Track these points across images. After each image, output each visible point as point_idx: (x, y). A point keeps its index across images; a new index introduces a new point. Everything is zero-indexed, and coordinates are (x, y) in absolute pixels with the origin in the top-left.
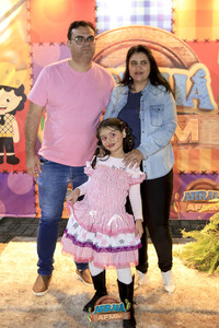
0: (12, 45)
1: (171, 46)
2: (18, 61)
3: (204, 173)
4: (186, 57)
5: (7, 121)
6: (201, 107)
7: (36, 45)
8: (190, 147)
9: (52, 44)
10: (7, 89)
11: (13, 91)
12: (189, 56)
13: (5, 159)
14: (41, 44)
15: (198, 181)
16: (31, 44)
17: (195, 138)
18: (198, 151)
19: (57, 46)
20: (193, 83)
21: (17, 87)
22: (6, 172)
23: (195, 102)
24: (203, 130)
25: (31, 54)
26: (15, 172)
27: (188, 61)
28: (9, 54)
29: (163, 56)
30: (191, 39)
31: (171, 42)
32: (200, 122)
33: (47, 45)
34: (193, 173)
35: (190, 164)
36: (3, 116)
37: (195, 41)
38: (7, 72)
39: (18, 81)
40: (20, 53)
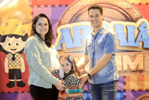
0: (20, 7)
1: (124, 7)
2: (23, 18)
3: (147, 90)
4: (135, 14)
5: (17, 58)
6: (144, 47)
7: (36, 7)
8: (138, 73)
9: (46, 6)
10: (17, 36)
11: (20, 38)
12: (136, 13)
13: (16, 84)
14: (39, 6)
15: (144, 95)
16: (32, 6)
17: (141, 67)
18: (143, 75)
19: (49, 7)
20: (139, 31)
21: (23, 35)
22: (16, 93)
23: (141, 44)
24: (146, 62)
25: (32, 13)
26: (23, 92)
27: (136, 17)
28: (18, 13)
29: (119, 13)
30: (137, 3)
31: (124, 5)
32: (144, 57)
33: (43, 7)
34: (140, 90)
35: (138, 84)
36: (14, 55)
37: (140, 4)
38: (17, 25)
39: (23, 31)
40: (25, 13)
